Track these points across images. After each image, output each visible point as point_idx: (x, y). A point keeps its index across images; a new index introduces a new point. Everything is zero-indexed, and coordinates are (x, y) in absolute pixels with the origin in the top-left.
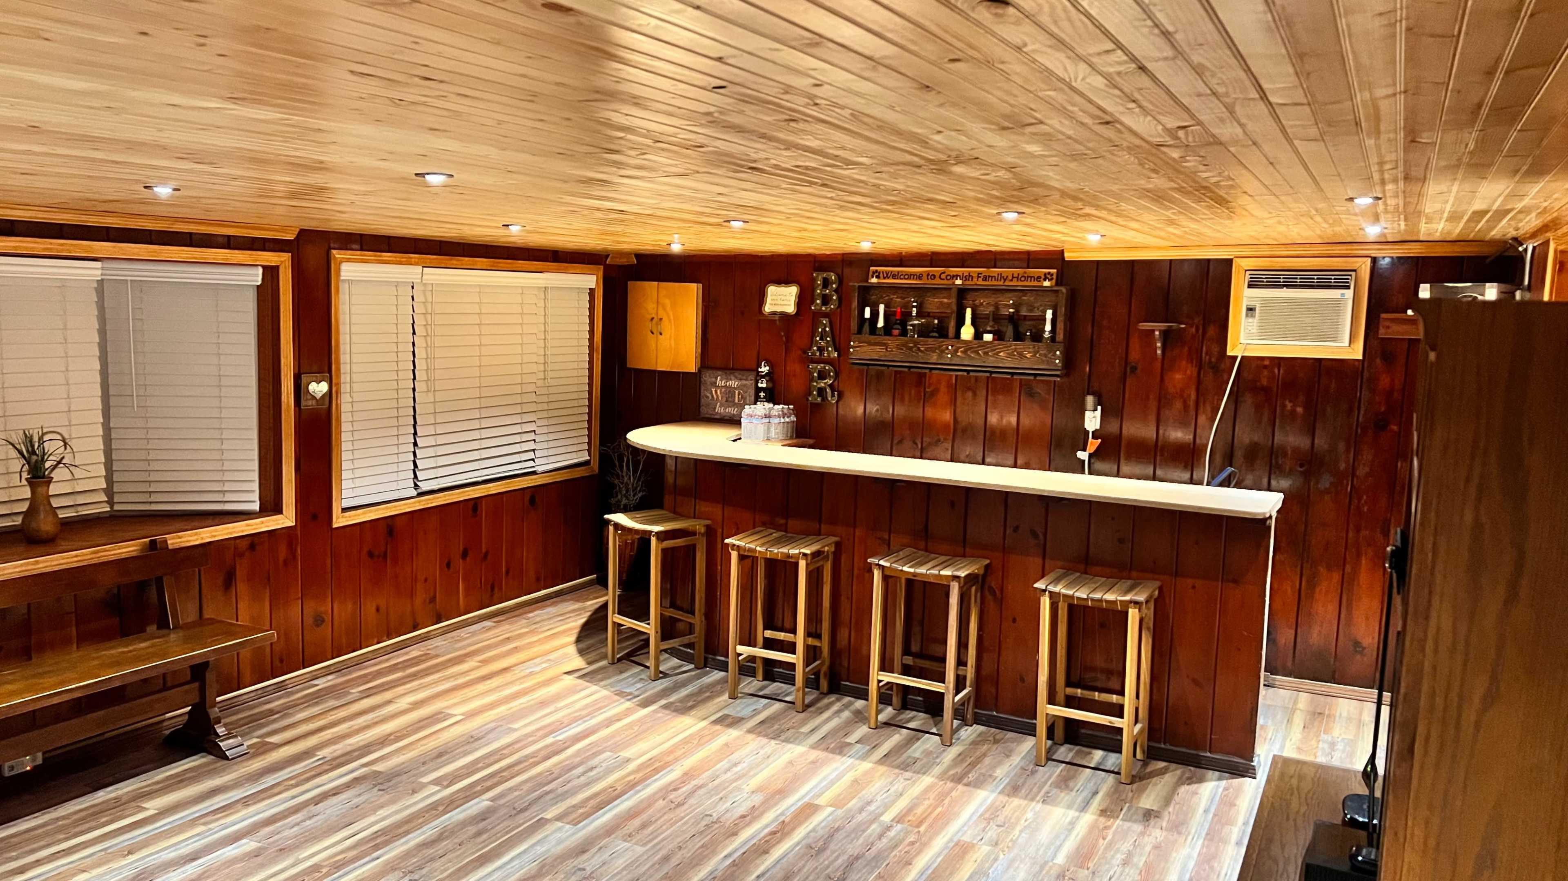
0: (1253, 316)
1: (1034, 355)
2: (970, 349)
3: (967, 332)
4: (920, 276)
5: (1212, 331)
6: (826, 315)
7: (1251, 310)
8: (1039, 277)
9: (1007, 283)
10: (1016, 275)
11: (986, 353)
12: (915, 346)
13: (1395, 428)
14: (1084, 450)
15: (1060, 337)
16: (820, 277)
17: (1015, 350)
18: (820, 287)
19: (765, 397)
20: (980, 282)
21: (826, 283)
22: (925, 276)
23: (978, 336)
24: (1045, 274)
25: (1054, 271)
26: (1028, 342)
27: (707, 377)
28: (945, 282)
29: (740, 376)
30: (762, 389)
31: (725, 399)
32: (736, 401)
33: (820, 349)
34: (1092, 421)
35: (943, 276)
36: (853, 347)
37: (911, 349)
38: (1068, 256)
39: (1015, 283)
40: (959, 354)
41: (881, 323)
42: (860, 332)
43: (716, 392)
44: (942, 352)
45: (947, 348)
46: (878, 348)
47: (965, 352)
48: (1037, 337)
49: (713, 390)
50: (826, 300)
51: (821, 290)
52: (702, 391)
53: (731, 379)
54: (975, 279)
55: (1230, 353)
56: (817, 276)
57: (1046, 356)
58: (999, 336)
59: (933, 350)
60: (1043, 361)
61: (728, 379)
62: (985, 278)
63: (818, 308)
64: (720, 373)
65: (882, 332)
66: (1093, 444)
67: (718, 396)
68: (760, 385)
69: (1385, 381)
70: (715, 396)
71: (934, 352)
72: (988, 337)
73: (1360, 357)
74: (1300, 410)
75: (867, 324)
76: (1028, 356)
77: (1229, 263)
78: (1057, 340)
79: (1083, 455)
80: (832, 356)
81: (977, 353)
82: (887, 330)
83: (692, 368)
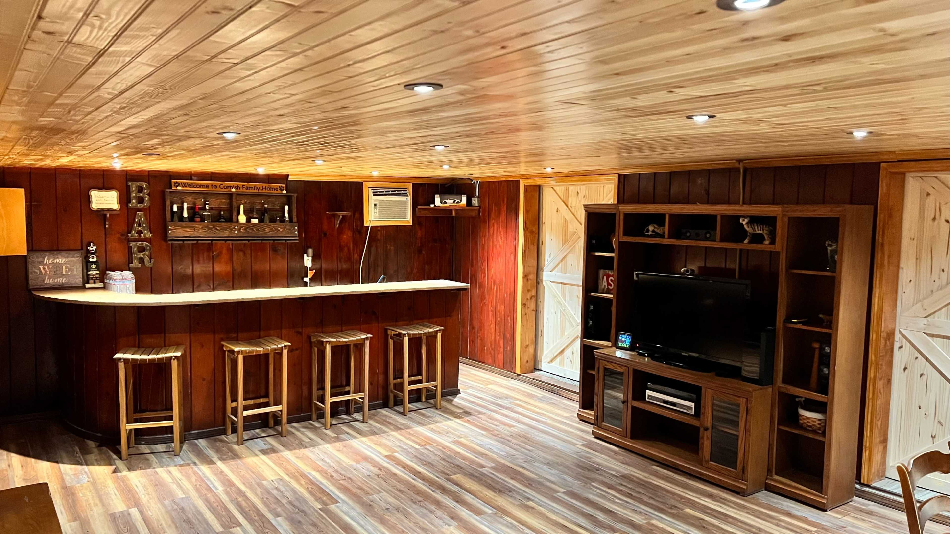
0: (377, 208)
1: (284, 230)
2: (248, 228)
3: (242, 218)
4: (207, 186)
5: (357, 215)
6: (140, 210)
7: (375, 205)
8: (277, 189)
9: (260, 191)
10: (264, 187)
11: (258, 230)
12: (214, 227)
13: (424, 252)
14: (307, 277)
15: (295, 219)
16: (134, 186)
17: (274, 227)
18: (135, 192)
19: (96, 268)
20: (245, 190)
21: (140, 189)
22: (210, 186)
23: (248, 220)
24: (280, 187)
25: (284, 185)
26: (278, 223)
27: (35, 258)
28: (224, 190)
29: (67, 255)
30: (93, 262)
31: (52, 273)
32: (64, 273)
33: (140, 232)
34: (308, 261)
35: (222, 186)
36: (170, 230)
37: (211, 229)
38: (290, 178)
39: (264, 191)
40: (242, 231)
41: (185, 214)
42: (172, 220)
43: (44, 269)
44: (232, 230)
45: (235, 228)
46: (188, 230)
47: (245, 229)
48: (282, 220)
49: (41, 267)
50: (141, 200)
51: (136, 194)
52: (30, 269)
53: (58, 258)
54: (242, 189)
55: (365, 225)
56: (132, 184)
57: (290, 230)
58: (261, 220)
59: (226, 229)
60: (288, 232)
61: (55, 258)
62: (247, 188)
63: (134, 205)
64: (48, 254)
65: (187, 220)
66: (310, 274)
67: (46, 271)
68: (91, 260)
69: (419, 234)
70: (43, 272)
71: (226, 230)
72: (255, 221)
73: (412, 224)
74: (392, 248)
75: (176, 215)
76: (281, 230)
77: (362, 183)
78: (294, 221)
79: (306, 279)
80: (147, 236)
81: (252, 229)
82: (191, 218)
83: (24, 251)
